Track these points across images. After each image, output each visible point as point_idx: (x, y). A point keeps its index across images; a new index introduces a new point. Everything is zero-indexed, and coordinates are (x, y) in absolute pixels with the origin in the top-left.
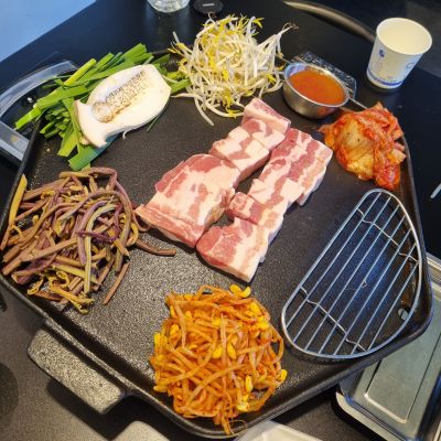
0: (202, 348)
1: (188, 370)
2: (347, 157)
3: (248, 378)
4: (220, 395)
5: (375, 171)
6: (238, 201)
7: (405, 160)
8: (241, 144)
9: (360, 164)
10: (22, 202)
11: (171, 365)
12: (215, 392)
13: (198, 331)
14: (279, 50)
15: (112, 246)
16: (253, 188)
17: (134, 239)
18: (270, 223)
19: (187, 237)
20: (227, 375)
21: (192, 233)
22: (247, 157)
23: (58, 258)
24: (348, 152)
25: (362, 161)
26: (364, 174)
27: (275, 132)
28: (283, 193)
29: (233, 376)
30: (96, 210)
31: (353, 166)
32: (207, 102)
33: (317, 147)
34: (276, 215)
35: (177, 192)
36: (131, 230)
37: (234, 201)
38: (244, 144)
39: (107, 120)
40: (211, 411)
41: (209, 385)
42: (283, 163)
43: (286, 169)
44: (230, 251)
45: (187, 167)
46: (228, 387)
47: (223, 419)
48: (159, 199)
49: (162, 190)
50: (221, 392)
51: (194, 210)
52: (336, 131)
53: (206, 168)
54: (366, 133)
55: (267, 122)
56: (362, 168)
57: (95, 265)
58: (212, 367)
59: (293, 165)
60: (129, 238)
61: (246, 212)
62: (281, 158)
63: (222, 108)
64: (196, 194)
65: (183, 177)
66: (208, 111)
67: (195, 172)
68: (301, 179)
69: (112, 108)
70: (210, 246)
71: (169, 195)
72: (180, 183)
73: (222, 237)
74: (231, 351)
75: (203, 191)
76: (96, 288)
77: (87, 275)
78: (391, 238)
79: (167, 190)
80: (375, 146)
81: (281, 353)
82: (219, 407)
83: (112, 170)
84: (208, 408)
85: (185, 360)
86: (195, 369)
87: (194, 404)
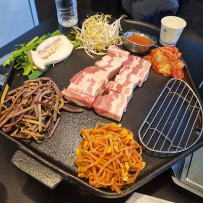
0: (101, 150)
1: (95, 160)
2: (158, 66)
3: (126, 163)
4: (113, 172)
5: (172, 71)
6: (110, 84)
7: (184, 67)
8: (108, 62)
9: (164, 69)
10: (6, 96)
11: (86, 160)
12: (110, 171)
13: (98, 142)
14: (120, 26)
15: (51, 109)
16: (116, 78)
17: (62, 106)
18: (127, 92)
19: (87, 101)
20: (115, 161)
21: (90, 99)
22: (112, 66)
23: (25, 116)
24: (158, 65)
25: (165, 67)
26: (167, 74)
27: (123, 56)
28: (131, 80)
29: (118, 161)
30: (42, 92)
31: (161, 70)
32: (90, 50)
33: (143, 61)
34: (129, 89)
35: (80, 82)
36: (60, 102)
37: (108, 84)
38: (110, 62)
39: (45, 58)
40: (109, 183)
41: (107, 167)
42: (129, 68)
43: (131, 70)
44: (109, 105)
45: (84, 72)
46: (117, 168)
47: (116, 187)
48: (72, 86)
49: (73, 82)
50: (113, 171)
51: (90, 89)
52: (151, 57)
53: (93, 72)
54: (165, 54)
55: (119, 53)
56: (166, 71)
57: (43, 118)
58: (107, 158)
59: (133, 69)
60: (59, 105)
61: (115, 88)
62: (127, 66)
63: (97, 52)
64: (90, 83)
65: (83, 76)
66: (91, 53)
67: (88, 74)
68: (138, 74)
69: (47, 53)
70: (99, 104)
71: (77, 84)
72: (82, 78)
73: (104, 99)
74: (116, 148)
75: (93, 81)
76: (45, 130)
77: (40, 123)
78: (185, 99)
79: (76, 82)
80: (170, 60)
81: (141, 152)
82: (113, 180)
83: (49, 78)
84: (108, 181)
85: (93, 156)
86: (98, 160)
87: (100, 179)
